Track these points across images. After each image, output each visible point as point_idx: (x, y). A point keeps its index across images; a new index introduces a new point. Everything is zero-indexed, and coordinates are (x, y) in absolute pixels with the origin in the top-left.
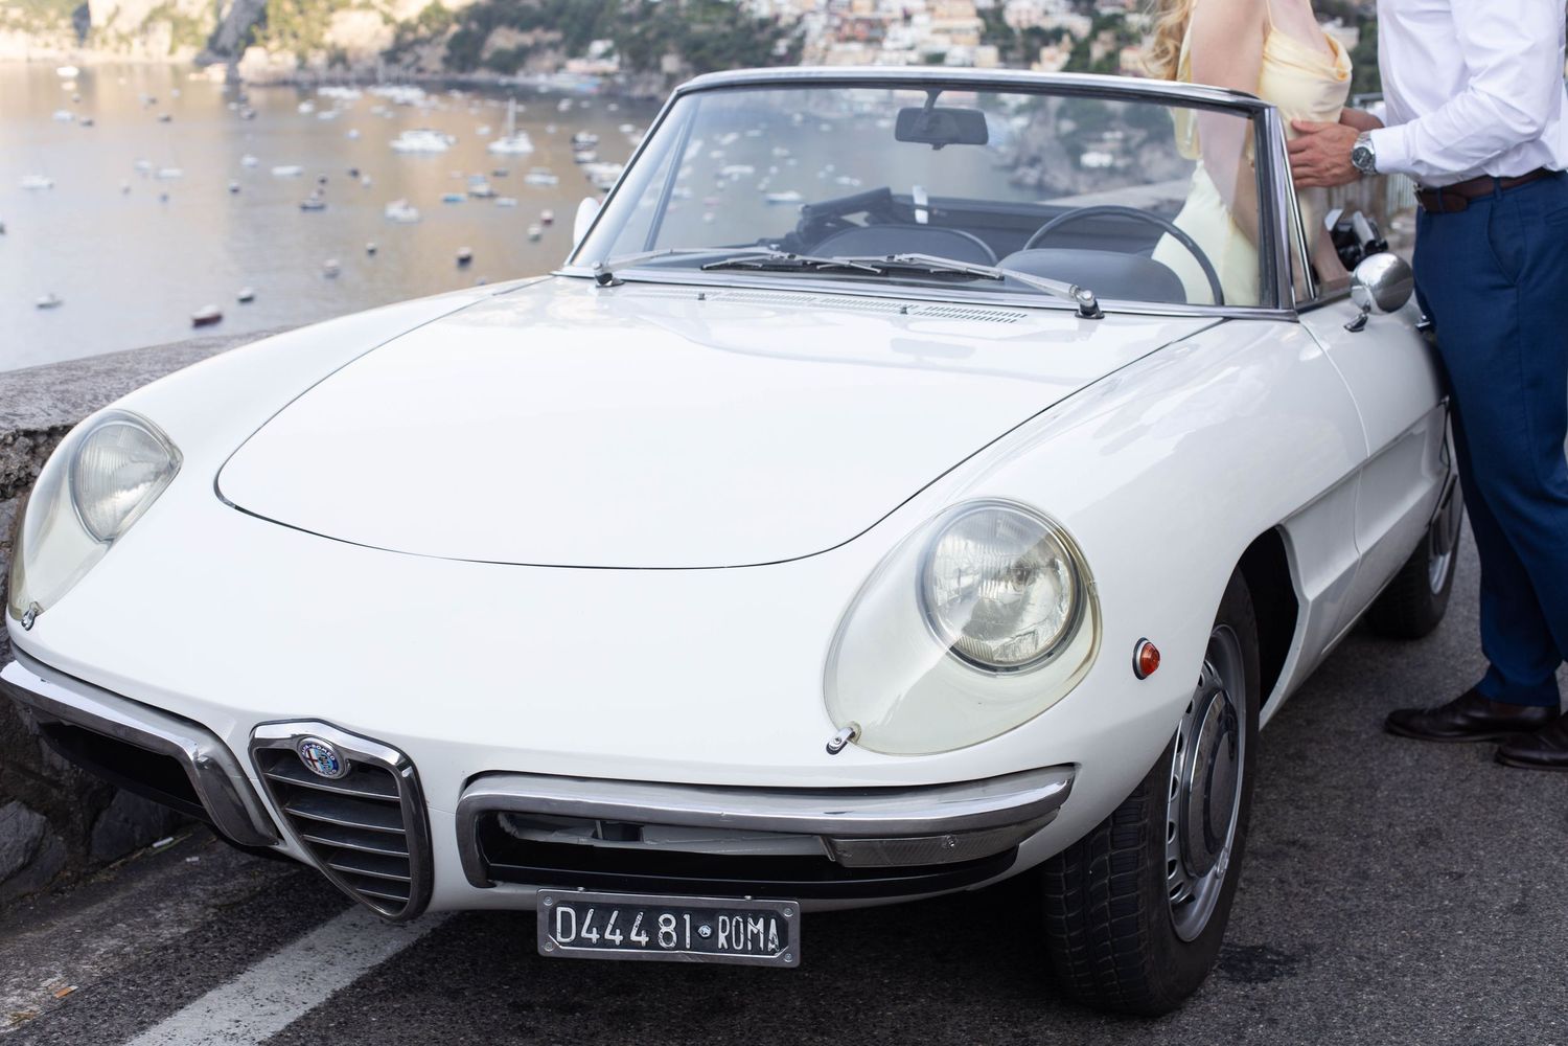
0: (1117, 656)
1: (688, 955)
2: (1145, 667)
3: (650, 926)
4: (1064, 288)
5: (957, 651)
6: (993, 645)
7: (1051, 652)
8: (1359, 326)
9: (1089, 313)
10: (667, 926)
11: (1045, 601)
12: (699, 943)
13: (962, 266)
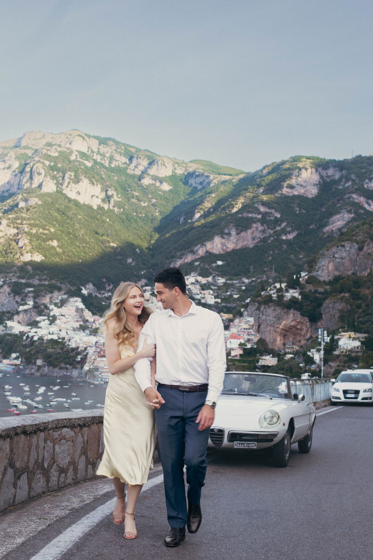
0: (282, 424)
1: (247, 447)
2: (284, 425)
3: (244, 445)
4: (268, 396)
5: (268, 424)
6: (271, 423)
7: (276, 423)
8: (299, 402)
9: (271, 399)
10: (245, 445)
11: (275, 419)
12: (248, 446)
13: (256, 394)
